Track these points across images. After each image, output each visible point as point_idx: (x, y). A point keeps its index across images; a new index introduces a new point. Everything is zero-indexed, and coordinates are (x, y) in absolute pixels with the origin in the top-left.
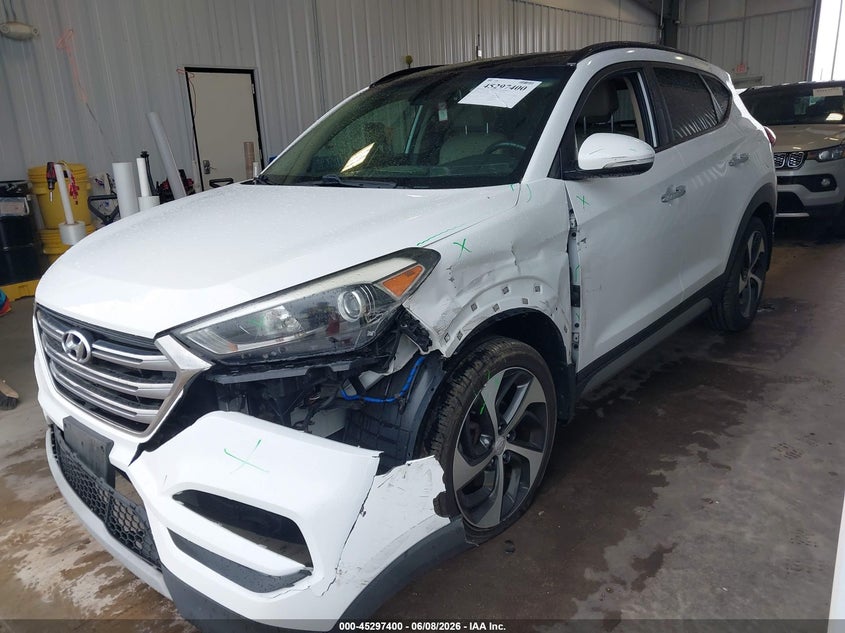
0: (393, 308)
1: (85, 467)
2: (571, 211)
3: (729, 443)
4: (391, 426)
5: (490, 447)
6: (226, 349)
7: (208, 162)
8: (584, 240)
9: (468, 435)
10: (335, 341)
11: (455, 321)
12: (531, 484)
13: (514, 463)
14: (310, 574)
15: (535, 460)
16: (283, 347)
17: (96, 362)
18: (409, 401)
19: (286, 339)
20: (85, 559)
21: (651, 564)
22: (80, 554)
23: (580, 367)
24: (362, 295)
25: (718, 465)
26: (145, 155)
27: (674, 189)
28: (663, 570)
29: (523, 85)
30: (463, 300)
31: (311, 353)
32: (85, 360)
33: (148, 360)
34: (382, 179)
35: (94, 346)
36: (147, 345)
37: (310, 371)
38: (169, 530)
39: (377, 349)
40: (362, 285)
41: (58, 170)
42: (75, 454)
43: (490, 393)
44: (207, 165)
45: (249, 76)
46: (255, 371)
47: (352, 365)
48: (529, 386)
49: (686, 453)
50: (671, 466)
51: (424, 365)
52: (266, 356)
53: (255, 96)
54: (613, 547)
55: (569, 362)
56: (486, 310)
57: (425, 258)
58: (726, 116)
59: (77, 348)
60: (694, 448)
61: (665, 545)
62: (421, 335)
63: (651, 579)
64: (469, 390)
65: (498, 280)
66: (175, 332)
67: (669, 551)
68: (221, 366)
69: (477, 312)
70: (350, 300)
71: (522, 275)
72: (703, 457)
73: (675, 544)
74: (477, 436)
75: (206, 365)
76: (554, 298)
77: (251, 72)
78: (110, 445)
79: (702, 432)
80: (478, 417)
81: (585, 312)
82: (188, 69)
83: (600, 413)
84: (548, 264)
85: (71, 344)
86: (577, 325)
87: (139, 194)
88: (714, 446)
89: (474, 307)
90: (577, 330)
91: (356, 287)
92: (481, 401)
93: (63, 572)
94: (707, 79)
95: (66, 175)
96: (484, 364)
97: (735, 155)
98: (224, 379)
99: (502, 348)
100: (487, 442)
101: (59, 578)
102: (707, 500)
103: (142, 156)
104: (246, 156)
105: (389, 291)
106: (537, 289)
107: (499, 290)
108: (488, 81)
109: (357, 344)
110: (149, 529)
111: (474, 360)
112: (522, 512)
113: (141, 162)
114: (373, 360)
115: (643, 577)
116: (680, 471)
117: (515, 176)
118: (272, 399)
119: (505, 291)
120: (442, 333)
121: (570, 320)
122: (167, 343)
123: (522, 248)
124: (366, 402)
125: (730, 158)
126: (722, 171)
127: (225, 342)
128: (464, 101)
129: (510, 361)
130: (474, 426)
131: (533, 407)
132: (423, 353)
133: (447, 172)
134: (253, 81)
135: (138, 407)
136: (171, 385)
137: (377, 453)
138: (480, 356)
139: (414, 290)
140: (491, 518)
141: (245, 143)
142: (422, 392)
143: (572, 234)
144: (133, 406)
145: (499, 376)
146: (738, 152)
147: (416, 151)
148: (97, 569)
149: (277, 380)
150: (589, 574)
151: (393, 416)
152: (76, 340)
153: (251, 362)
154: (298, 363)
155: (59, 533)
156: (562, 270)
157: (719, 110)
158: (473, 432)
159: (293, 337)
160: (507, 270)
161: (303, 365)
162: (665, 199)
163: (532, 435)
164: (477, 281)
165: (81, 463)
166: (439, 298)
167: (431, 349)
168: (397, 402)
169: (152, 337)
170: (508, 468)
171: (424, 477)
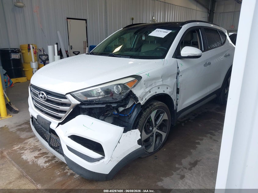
0: (129, 91)
1: (43, 128)
2: (178, 67)
3: (218, 135)
4: (126, 122)
5: (152, 130)
6: (84, 99)
7: (72, 46)
8: (181, 76)
9: (146, 126)
10: (113, 98)
11: (145, 95)
12: (163, 142)
13: (158, 135)
14: (104, 158)
15: (164, 135)
16: (99, 99)
17: (48, 100)
18: (131, 116)
19: (100, 97)
20: (41, 154)
21: (194, 164)
22: (39, 152)
23: (178, 111)
24: (121, 86)
25: (215, 140)
26: (57, 44)
27: (208, 63)
28: (197, 166)
29: (167, 31)
30: (147, 90)
31: (106, 101)
32: (45, 100)
33: (63, 100)
34: (126, 55)
35: (48, 96)
36: (63, 96)
37: (106, 106)
38: (67, 145)
39: (124, 101)
40: (121, 84)
41: (31, 46)
42: (40, 125)
43: (153, 115)
44: (71, 47)
45: (85, 21)
46: (92, 105)
47: (117, 105)
48: (163, 115)
49: (206, 136)
50: (202, 140)
51: (136, 107)
52: (95, 101)
53: (86, 27)
54: (184, 159)
55: (175, 109)
56: (153, 93)
57: (138, 78)
58: (224, 43)
59: (43, 96)
60: (209, 135)
61: (198, 160)
62: (136, 98)
63: (194, 168)
64: (147, 114)
65: (157, 85)
66: (71, 93)
67: (199, 161)
68: (83, 103)
69: (151, 93)
70: (117, 88)
71: (164, 84)
72: (211, 138)
73: (201, 160)
74: (148, 127)
75: (79, 103)
76: (172, 91)
77: (86, 20)
78: (50, 123)
79: (211, 131)
80: (149, 122)
81: (180, 96)
82: (68, 18)
83: (183, 124)
84: (171, 81)
85: (41, 95)
86: (178, 99)
87: (55, 55)
88: (214, 135)
89: (150, 92)
90: (178, 100)
91: (119, 84)
92: (150, 117)
93: (35, 157)
94: (219, 31)
95: (33, 48)
96: (152, 108)
97: (226, 54)
98: (84, 107)
99: (157, 104)
100: (151, 129)
101: (34, 158)
102: (211, 149)
103: (56, 44)
104: (84, 45)
105: (128, 86)
106: (167, 88)
107: (157, 87)
108: (157, 30)
109: (118, 100)
110: (61, 145)
111: (149, 106)
112: (160, 149)
113: (56, 46)
114: (123, 104)
115: (192, 167)
116: (204, 141)
117: (163, 57)
118: (95, 113)
119: (159, 88)
120: (141, 98)
121: (176, 97)
122: (69, 96)
123: (164, 77)
124: (120, 115)
125: (224, 55)
126: (222, 59)
127: (85, 97)
128: (150, 35)
129: (159, 107)
130: (148, 124)
131: (164, 120)
132: (136, 103)
133: (144, 54)
134: (86, 23)
135: (59, 113)
136: (69, 107)
137: (123, 128)
138: (151, 105)
139: (135, 86)
140: (151, 149)
141: (84, 41)
142: (135, 114)
143: (178, 74)
144: (57, 113)
145: (156, 111)
146: (227, 53)
147: (135, 47)
148: (44, 156)
149: (97, 108)
150: (177, 166)
151: (127, 120)
152: (43, 94)
153: (91, 103)
154: (103, 104)
155: (33, 147)
156: (175, 83)
157: (223, 41)
158: (148, 126)
159: (102, 97)
160: (160, 82)
161: (104, 104)
162: (205, 66)
163: (163, 128)
164: (151, 85)
165: (42, 127)
166: (141, 89)
167: (138, 102)
168: (128, 116)
169: (65, 94)
170: (156, 137)
171: (135, 135)
